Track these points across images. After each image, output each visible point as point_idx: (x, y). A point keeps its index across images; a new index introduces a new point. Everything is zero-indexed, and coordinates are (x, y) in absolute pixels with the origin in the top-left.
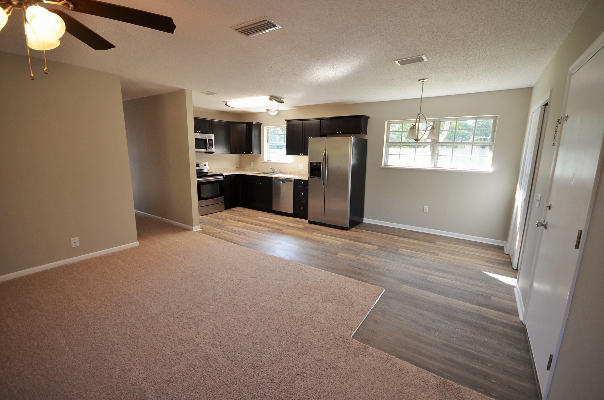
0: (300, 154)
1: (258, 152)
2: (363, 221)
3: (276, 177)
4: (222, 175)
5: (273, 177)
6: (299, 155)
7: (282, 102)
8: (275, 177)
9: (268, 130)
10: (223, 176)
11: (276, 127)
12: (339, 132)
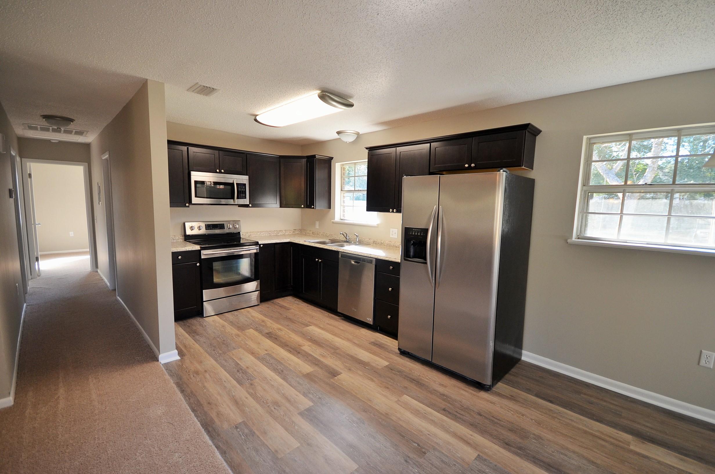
0: (391, 210)
1: (325, 204)
2: (521, 356)
3: (345, 251)
4: (257, 244)
5: (341, 250)
6: (389, 211)
7: (351, 105)
8: (343, 251)
9: (343, 169)
10: (260, 246)
11: (355, 163)
12: (470, 166)
